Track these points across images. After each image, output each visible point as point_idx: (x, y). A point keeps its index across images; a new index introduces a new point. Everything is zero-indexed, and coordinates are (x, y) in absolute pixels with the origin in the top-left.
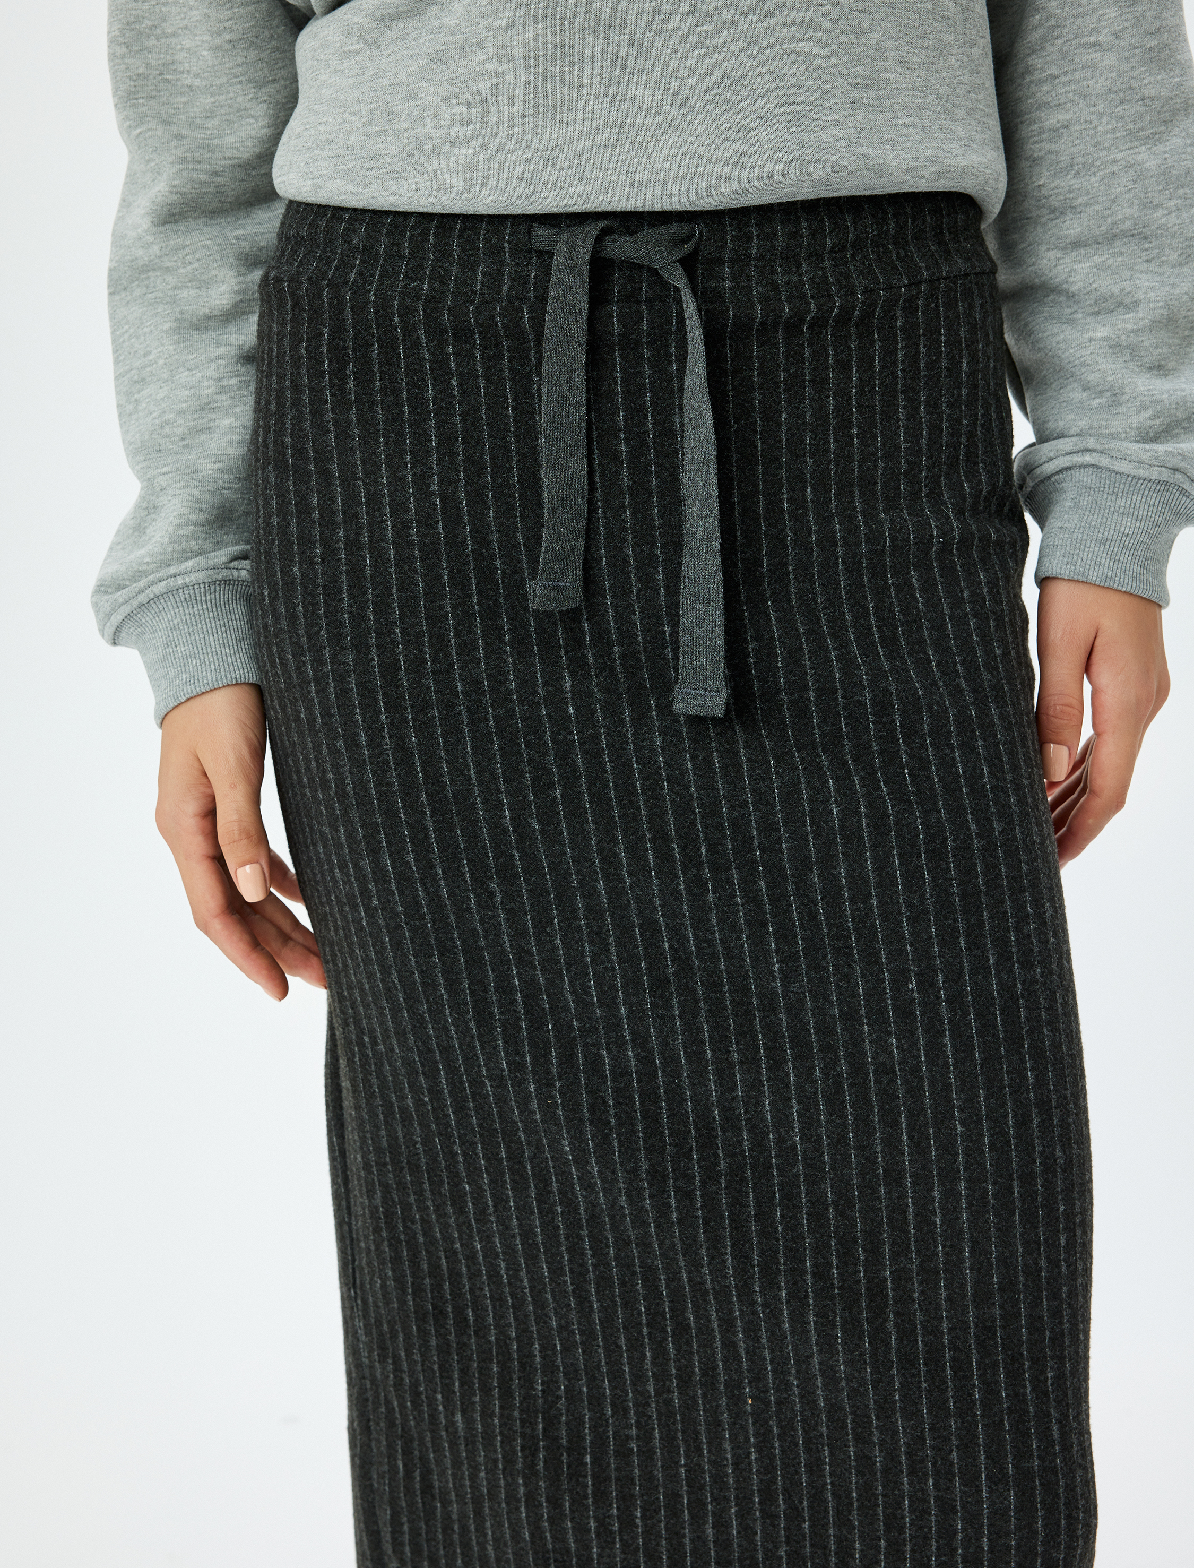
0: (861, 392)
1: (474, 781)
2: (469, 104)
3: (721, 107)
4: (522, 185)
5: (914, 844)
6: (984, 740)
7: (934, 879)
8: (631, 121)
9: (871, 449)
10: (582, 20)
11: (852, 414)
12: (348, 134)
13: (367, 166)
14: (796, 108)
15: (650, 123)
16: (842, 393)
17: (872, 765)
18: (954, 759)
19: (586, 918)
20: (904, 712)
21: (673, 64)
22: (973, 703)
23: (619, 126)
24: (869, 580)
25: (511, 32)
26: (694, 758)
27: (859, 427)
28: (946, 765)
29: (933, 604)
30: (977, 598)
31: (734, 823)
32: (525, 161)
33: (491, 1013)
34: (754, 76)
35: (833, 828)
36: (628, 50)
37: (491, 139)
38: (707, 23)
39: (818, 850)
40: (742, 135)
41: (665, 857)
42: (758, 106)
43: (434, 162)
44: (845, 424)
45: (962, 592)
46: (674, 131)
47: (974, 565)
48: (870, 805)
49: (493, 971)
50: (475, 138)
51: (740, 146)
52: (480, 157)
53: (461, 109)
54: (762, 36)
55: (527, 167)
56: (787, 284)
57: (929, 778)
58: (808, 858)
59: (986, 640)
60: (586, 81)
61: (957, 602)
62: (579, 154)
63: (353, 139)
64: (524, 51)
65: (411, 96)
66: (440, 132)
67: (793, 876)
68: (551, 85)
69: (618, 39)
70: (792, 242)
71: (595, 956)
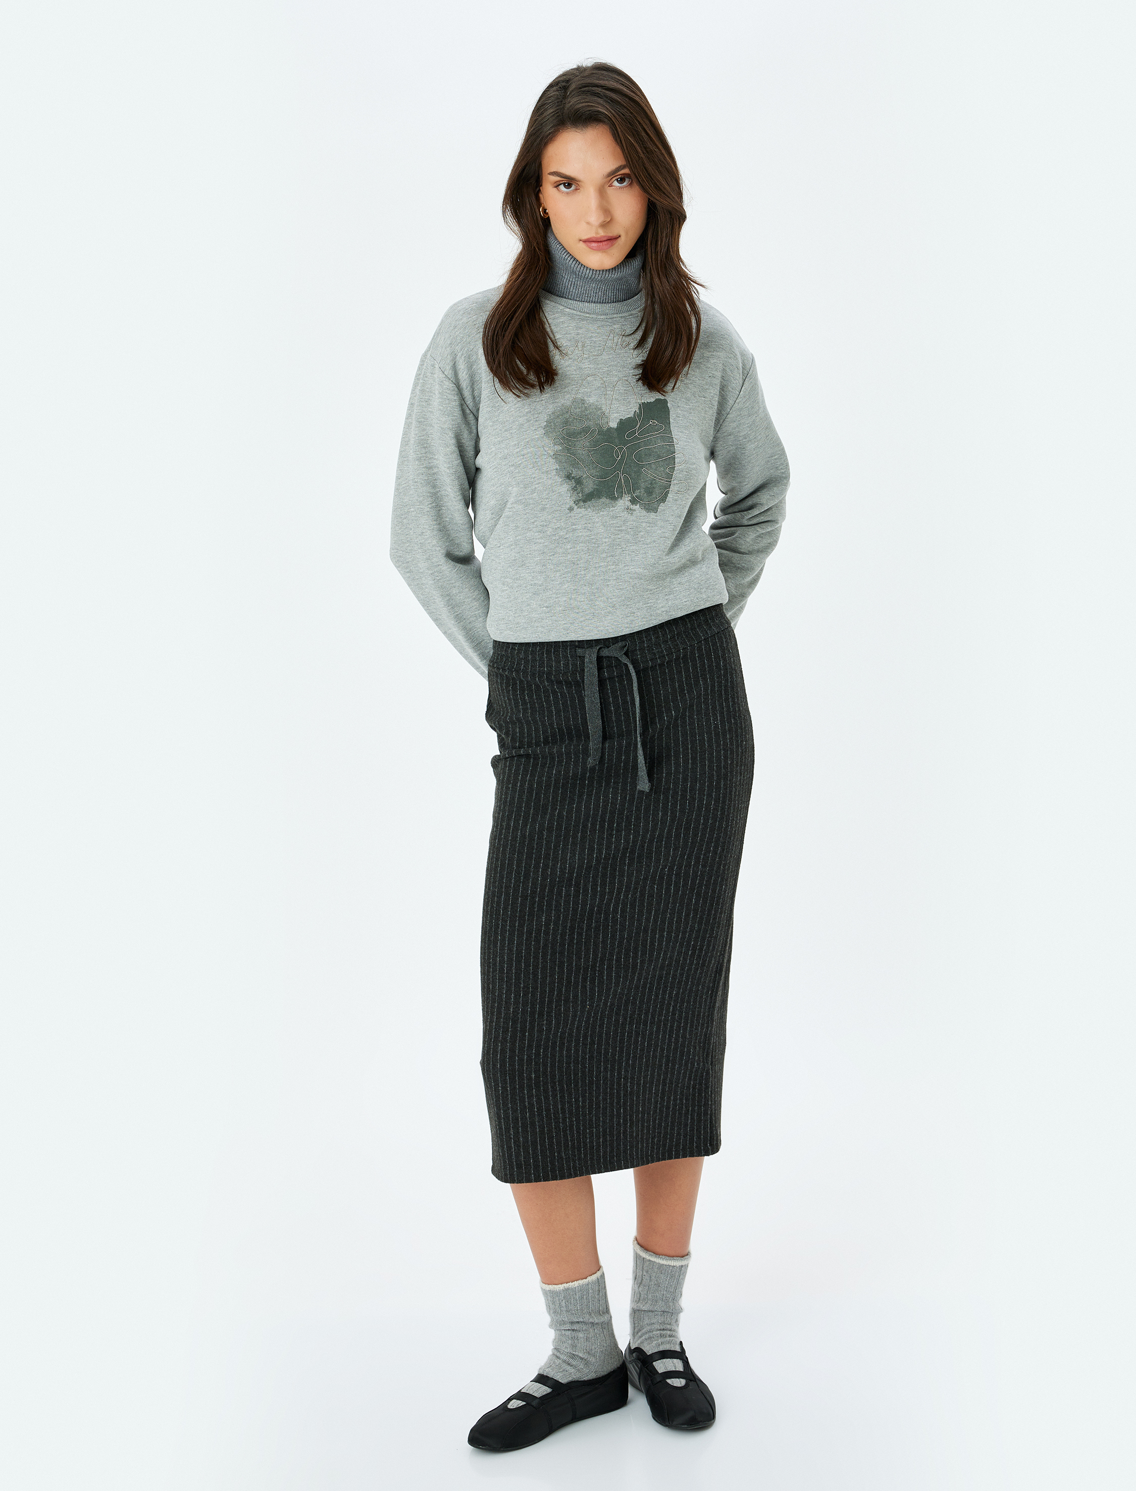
0: (686, 679)
1: (550, 801)
2: (547, 607)
3: (625, 607)
4: (564, 631)
5: (681, 825)
6: (716, 793)
7: (684, 836)
8: (596, 612)
9: (693, 696)
10: (582, 582)
11: (684, 686)
12: (509, 616)
13: (516, 626)
14: (649, 605)
15: (603, 612)
16: (680, 681)
17: (677, 799)
18: (704, 799)
19: (571, 845)
20: (691, 782)
21: (610, 595)
22: (716, 780)
23: (593, 614)
24: (690, 738)
25: (560, 585)
26: (621, 796)
27: (687, 690)
28: (701, 800)
29: (710, 746)
30: (725, 744)
31: (627, 817)
32: (564, 624)
33: (530, 875)
34: (635, 597)
35: (658, 819)
36: (596, 591)
37: (554, 617)
38: (621, 582)
39: (652, 827)
40: (632, 615)
41: (602, 826)
42: (637, 606)
43: (536, 624)
44: (682, 690)
45: (720, 742)
46: (611, 615)
47: (726, 732)
48: (672, 813)
49: (534, 861)
50: (549, 617)
51: (631, 618)
52: (550, 623)
53: (544, 608)
54: (638, 585)
55: (565, 626)
56: (658, 652)
57: (694, 804)
58: (648, 829)
59: (726, 757)
60: (582, 600)
61: (718, 745)
62: (581, 622)
63: (510, 618)
64: (564, 591)
65: (529, 605)
66: (538, 615)
67: (642, 835)
68: (572, 601)
69: (593, 587)
70: (657, 640)
71: (570, 857)
